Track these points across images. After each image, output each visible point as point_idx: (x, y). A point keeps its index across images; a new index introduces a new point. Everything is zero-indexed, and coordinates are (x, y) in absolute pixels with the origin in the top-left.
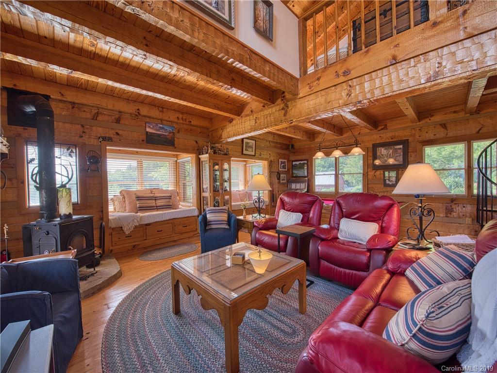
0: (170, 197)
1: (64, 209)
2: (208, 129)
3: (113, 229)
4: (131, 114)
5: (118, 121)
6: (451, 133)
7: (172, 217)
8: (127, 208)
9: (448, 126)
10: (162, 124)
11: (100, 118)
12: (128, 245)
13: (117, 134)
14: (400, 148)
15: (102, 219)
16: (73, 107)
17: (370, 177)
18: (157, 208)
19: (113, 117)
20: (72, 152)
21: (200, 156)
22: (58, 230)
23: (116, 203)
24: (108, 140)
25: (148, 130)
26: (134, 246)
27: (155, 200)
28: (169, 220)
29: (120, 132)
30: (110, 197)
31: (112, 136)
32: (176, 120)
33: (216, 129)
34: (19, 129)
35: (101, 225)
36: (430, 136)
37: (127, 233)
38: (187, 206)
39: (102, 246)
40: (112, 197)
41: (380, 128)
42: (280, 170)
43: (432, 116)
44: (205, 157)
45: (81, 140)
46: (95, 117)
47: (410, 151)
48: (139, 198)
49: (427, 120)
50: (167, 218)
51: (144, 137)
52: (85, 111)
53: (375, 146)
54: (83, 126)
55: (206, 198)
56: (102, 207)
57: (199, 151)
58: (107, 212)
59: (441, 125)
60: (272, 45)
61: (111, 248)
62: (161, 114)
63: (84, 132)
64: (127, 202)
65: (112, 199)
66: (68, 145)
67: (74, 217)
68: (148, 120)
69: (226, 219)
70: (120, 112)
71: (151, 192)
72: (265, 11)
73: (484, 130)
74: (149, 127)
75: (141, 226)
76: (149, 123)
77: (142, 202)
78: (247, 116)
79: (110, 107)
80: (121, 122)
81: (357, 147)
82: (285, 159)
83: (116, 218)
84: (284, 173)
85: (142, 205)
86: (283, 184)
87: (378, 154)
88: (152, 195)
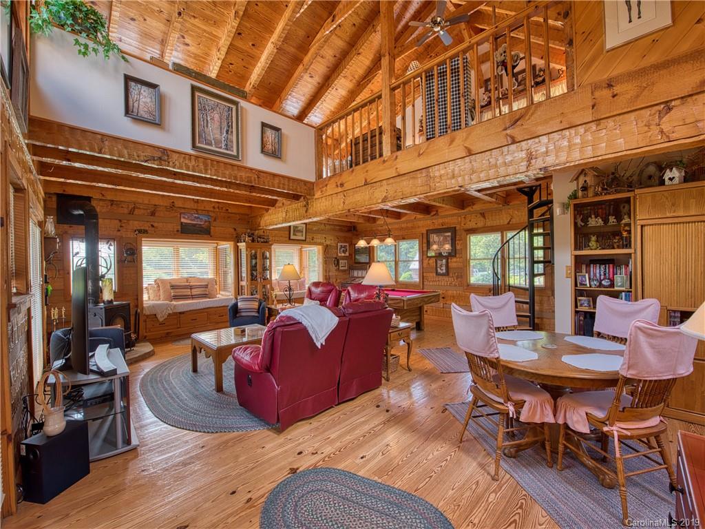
0: (206, 286)
1: (107, 296)
2: (248, 215)
3: (147, 316)
4: (166, 206)
5: (153, 214)
6: (489, 223)
7: (207, 306)
8: (162, 297)
9: (486, 215)
10: (197, 214)
11: (136, 212)
12: (161, 332)
13: (152, 226)
14: (448, 236)
15: (137, 306)
16: (112, 205)
17: (425, 265)
18: (193, 297)
19: (149, 211)
20: (111, 245)
21: (238, 244)
22: (104, 312)
23: (151, 291)
24: (143, 232)
25: (183, 220)
26: (168, 333)
27: (191, 289)
28: (204, 309)
29: (155, 224)
30: (145, 285)
31: (147, 228)
32: (212, 209)
33: (256, 217)
34: (66, 226)
35: (136, 312)
36: (472, 225)
37: (161, 320)
38: (226, 296)
39: (137, 331)
40: (146, 285)
41: (432, 214)
42: (340, 255)
43: (474, 204)
44: (242, 245)
45: (119, 233)
46: (131, 212)
47: (457, 239)
48: (173, 287)
49: (469, 208)
50: (202, 307)
51: (179, 228)
52: (122, 207)
53: (429, 232)
54: (120, 221)
55: (244, 286)
56: (137, 295)
57: (237, 239)
58: (142, 301)
59: (481, 214)
60: (282, 161)
61: (146, 334)
62: (196, 204)
63: (121, 226)
64: (161, 291)
65: (146, 288)
66: (109, 239)
67: (115, 303)
68: (183, 211)
69: (257, 307)
70: (155, 205)
71: (187, 280)
72: (273, 136)
73: (514, 221)
74: (184, 218)
75: (175, 314)
76: (184, 213)
77: (177, 291)
78: (280, 207)
79: (146, 202)
80: (156, 214)
81: (389, 237)
82: (345, 242)
83: (150, 306)
84: (343, 258)
85: (176, 294)
86: (345, 271)
87: (431, 240)
88: (188, 284)
